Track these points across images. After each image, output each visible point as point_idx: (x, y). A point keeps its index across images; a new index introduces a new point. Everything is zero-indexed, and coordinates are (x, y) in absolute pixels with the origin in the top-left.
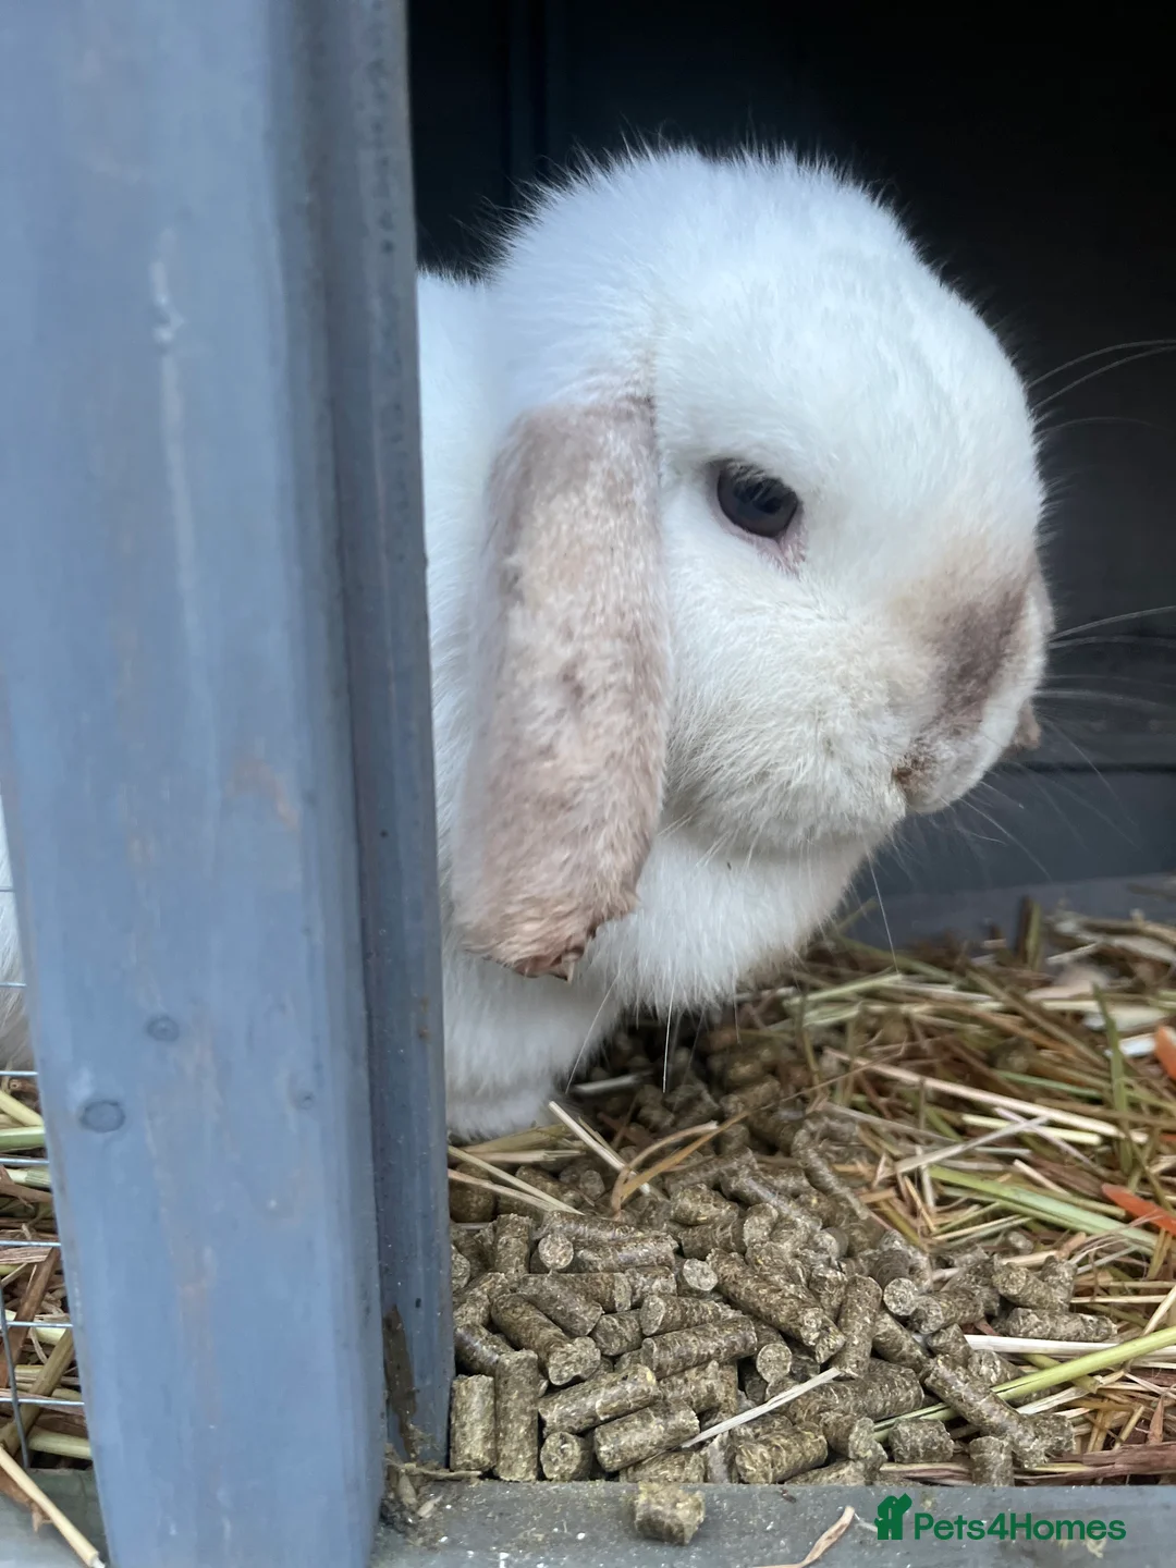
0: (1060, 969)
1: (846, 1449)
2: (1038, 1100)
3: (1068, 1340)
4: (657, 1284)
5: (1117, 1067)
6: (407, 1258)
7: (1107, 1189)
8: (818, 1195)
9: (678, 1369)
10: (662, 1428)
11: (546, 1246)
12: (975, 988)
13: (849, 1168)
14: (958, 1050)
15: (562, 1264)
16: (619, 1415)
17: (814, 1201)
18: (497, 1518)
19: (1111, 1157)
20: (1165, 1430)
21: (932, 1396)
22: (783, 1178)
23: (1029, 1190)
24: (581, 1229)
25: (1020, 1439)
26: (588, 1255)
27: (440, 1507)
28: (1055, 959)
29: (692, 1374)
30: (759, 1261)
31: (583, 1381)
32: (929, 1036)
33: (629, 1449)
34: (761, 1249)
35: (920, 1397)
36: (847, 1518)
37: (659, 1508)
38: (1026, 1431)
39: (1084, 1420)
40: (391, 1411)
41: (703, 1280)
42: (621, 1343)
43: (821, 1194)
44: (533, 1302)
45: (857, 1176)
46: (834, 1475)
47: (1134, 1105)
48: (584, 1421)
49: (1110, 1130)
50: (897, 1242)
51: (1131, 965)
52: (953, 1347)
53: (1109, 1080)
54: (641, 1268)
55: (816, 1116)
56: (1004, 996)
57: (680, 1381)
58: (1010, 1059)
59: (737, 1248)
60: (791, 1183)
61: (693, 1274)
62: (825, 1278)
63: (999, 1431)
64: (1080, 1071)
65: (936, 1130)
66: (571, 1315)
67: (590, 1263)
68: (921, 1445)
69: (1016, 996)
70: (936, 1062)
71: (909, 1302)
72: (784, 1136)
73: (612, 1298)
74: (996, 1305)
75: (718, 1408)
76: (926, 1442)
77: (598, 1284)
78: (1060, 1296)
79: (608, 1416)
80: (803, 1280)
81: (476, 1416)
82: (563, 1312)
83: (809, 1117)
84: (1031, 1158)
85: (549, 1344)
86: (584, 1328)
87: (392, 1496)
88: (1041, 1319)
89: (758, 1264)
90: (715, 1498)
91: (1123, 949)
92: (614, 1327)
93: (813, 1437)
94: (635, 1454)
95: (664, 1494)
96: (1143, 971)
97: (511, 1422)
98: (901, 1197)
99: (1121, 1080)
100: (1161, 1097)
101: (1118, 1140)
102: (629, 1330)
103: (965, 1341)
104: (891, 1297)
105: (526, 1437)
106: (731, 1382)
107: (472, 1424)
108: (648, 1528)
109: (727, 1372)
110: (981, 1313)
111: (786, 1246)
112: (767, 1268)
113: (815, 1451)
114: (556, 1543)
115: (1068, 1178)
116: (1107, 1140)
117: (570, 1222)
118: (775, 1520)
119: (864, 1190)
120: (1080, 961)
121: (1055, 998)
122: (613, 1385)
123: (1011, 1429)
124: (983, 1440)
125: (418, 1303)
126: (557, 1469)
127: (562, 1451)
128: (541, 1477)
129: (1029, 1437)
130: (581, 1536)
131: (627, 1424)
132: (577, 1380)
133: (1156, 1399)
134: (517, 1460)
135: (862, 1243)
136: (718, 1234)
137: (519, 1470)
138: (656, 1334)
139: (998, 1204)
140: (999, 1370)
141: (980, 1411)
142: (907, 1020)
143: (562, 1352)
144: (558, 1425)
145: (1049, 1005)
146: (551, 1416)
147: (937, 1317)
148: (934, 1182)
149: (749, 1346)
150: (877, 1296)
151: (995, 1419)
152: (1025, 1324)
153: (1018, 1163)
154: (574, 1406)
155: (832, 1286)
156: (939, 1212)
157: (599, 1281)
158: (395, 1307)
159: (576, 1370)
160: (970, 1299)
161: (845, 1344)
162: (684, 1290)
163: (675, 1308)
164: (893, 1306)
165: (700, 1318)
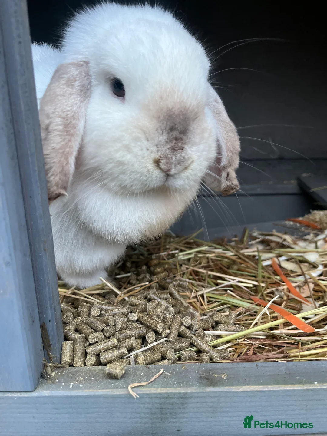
0: (252, 245)
1: (166, 357)
2: (239, 277)
3: (232, 331)
4: (122, 319)
5: (260, 267)
6: (46, 309)
7: (252, 297)
8: (171, 299)
9: (124, 339)
10: (117, 353)
11: (92, 310)
12: (228, 250)
13: (184, 294)
14: (220, 265)
15: (97, 315)
16: (107, 350)
17: (171, 300)
18: (72, 375)
19: (256, 290)
20: (253, 352)
21: (192, 345)
22: (163, 295)
23: (231, 298)
24: (103, 306)
25: (213, 354)
26: (103, 312)
27: (57, 373)
28: (251, 243)
29: (127, 340)
30: (150, 313)
31: (98, 342)
32: (213, 262)
33: (108, 358)
34: (151, 310)
35: (189, 345)
36: (161, 372)
37: (112, 370)
38: (214, 352)
39: (234, 351)
40: (45, 349)
41: (134, 318)
42: (110, 333)
43: (173, 298)
44: (87, 324)
45: (187, 296)
46: (162, 363)
47: (264, 277)
48: (98, 352)
49: (256, 283)
50: (191, 310)
51: (270, 243)
52: (200, 333)
53: (257, 271)
54: (118, 316)
55: (176, 281)
56: (234, 251)
57: (124, 342)
58: (233, 267)
59: (144, 310)
60: (165, 296)
61: (131, 316)
62: (167, 317)
63: (207, 352)
64: (252, 269)
65: (210, 284)
66: (96, 326)
67: (104, 314)
68: (188, 356)
69: (237, 251)
70: (214, 268)
71: (188, 322)
72: (167, 285)
73: (108, 322)
74: (214, 324)
75: (134, 348)
76: (189, 356)
77: (105, 319)
78: (231, 321)
79: (104, 350)
80: (162, 318)
81: (67, 351)
82: (94, 326)
83: (174, 281)
84: (233, 290)
85: (89, 333)
86: (100, 330)
87: (44, 371)
88: (225, 326)
89: (150, 314)
90: (129, 368)
91: (268, 239)
92: (108, 329)
93: (157, 354)
94: (110, 359)
95: (114, 367)
96: (273, 245)
97: (77, 352)
98: (198, 301)
99: (260, 270)
100: (270, 275)
101: (258, 286)
102: (112, 330)
103: (204, 332)
104: (184, 321)
105: (81, 356)
106: (139, 342)
107: (67, 353)
108: (109, 375)
109: (138, 340)
110: (210, 326)
111: (159, 310)
112: (152, 315)
113: (157, 357)
114: (86, 381)
115: (242, 295)
116: (255, 286)
117: (100, 305)
118: (143, 373)
119: (188, 299)
120: (257, 243)
121: (248, 252)
122: (105, 343)
123: (211, 352)
124: (202, 354)
125: (50, 321)
126: (89, 363)
127: (91, 359)
128: (85, 366)
129: (215, 353)
130: (93, 378)
131: (108, 352)
132: (97, 342)
133: (252, 345)
134: (78, 361)
135: (183, 311)
136: (141, 307)
137: (79, 363)
138: (119, 331)
139: (222, 302)
140: (211, 338)
141: (203, 347)
142: (208, 258)
143: (92, 335)
144: (91, 353)
145: (246, 254)
146: (89, 351)
147: (197, 326)
148: (207, 297)
149: (144, 333)
150: (180, 321)
151: (207, 349)
152: (220, 328)
153: (228, 291)
154: (95, 348)
155: (168, 319)
156: (208, 304)
157: (105, 318)
158: (44, 322)
159: (96, 340)
160: (207, 322)
161: (170, 333)
162: (129, 320)
163: (124, 324)
164: (184, 324)
165: (132, 327)
